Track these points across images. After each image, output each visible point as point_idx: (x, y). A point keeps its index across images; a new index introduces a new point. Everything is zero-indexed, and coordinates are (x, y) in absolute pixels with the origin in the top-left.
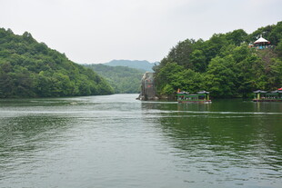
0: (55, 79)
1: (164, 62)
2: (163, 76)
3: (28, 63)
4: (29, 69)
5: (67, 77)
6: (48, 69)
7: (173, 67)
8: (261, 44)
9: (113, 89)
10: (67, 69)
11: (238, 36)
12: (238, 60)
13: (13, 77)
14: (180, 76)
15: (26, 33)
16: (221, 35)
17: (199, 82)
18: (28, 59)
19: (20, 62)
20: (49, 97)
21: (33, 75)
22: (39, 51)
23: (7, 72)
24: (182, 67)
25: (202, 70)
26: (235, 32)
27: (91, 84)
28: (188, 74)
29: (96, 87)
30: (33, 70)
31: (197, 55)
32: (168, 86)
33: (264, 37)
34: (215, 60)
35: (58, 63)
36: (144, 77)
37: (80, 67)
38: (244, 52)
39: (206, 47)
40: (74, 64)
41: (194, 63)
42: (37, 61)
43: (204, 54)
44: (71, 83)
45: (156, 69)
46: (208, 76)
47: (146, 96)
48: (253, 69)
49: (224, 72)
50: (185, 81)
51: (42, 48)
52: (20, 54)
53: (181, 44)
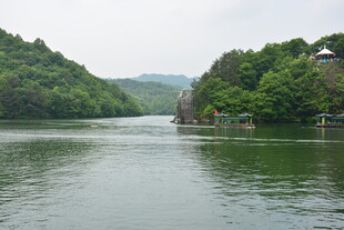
0: (71, 96)
1: (205, 77)
2: (204, 94)
3: (39, 76)
4: (41, 84)
5: (87, 94)
6: (63, 84)
7: (216, 84)
8: (325, 56)
9: (142, 109)
10: (87, 84)
11: (296, 47)
12: (296, 76)
13: (21, 93)
14: (224, 94)
15: (38, 40)
16: (276, 45)
17: (248, 102)
18: (39, 71)
19: (30, 76)
20: (64, 118)
21: (46, 92)
22: (53, 62)
23: (14, 87)
24: (227, 84)
25: (252, 87)
26: (293, 41)
27: (116, 103)
28: (234, 93)
29: (122, 107)
30: (45, 85)
31: (246, 69)
33: (329, 47)
34: (268, 75)
35: (75, 76)
36: (180, 95)
37: (103, 82)
38: (304, 66)
39: (256, 60)
40: (95, 78)
41: (242, 78)
42: (51, 74)
43: (254, 67)
44: (92, 102)
45: (195, 85)
46: (258, 95)
47: (183, 119)
48: (315, 87)
49: (278, 90)
50: (230, 101)
51: (57, 59)
52: (31, 65)
53: (226, 56)
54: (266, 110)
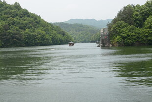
0: (36, 34)
3: (18, 23)
4: (20, 28)
5: (44, 32)
6: (31, 27)
7: (121, 24)
10: (44, 27)
13: (10, 33)
15: (16, 3)
17: (139, 34)
18: (18, 21)
19: (14, 23)
21: (22, 32)
22: (25, 15)
23: (6, 30)
24: (127, 24)
25: (141, 25)
27: (59, 36)
28: (131, 28)
29: (63, 39)
31: (137, 15)
32: (118, 37)
34: (149, 19)
35: (37, 22)
36: (102, 31)
40: (48, 23)
41: (135, 21)
42: (24, 22)
43: (141, 14)
44: (47, 37)
47: (104, 44)
50: (129, 33)
51: (26, 13)
52: (13, 17)
53: (125, 8)
54: (149, 38)
